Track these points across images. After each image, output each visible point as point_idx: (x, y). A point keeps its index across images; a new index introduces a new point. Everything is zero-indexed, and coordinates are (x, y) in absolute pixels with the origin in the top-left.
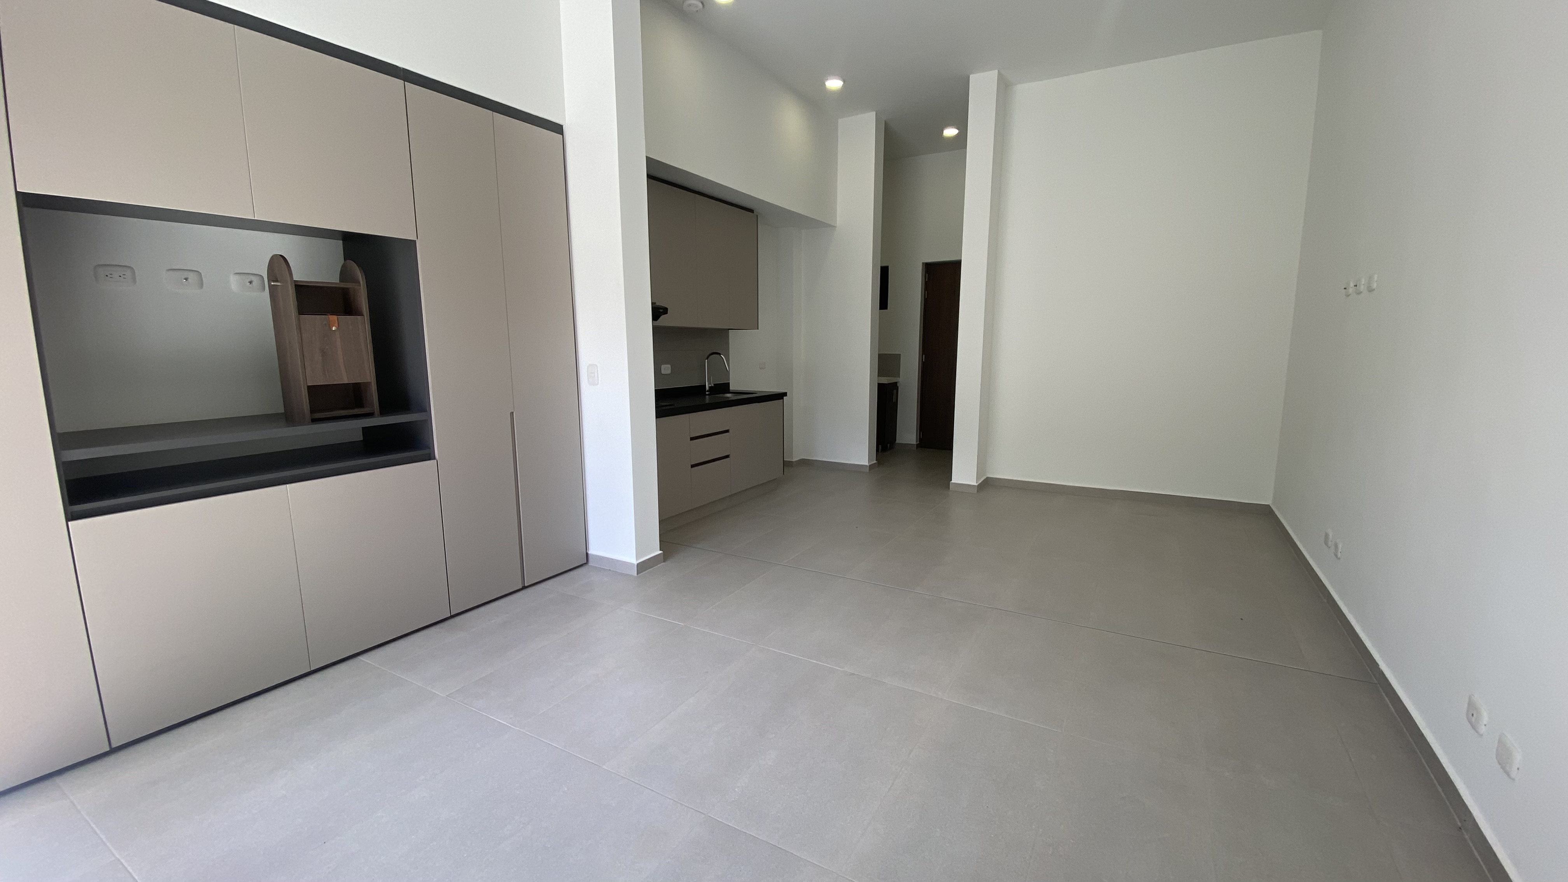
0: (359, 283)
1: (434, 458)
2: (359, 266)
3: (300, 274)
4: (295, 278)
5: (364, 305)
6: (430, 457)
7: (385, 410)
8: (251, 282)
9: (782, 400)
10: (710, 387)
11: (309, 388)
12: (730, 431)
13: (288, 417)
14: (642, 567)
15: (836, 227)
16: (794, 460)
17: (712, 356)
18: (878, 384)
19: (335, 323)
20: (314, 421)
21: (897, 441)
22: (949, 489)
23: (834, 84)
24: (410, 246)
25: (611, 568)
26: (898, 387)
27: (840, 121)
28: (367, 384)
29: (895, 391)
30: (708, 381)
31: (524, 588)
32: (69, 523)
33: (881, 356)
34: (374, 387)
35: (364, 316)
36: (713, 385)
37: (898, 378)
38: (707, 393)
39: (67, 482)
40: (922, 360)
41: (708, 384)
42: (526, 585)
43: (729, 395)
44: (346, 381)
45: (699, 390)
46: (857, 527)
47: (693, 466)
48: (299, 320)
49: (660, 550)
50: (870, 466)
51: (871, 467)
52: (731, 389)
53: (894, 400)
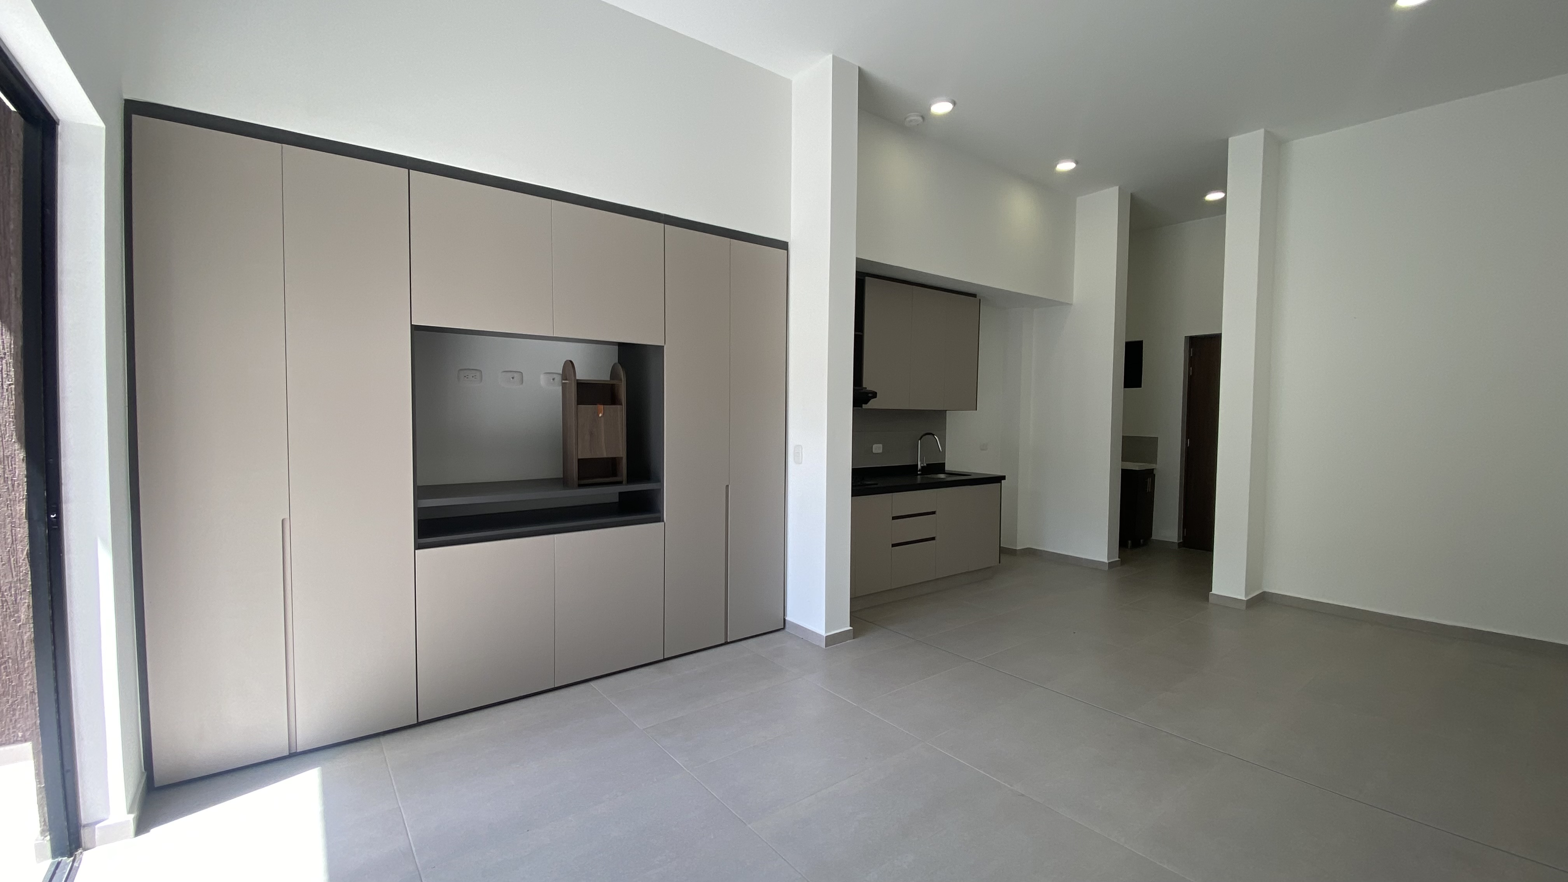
0: (621, 380)
1: (663, 521)
2: (622, 367)
3: (582, 374)
4: (577, 378)
5: (623, 395)
6: (660, 519)
7: (631, 480)
8: (553, 379)
9: (1000, 484)
10: (922, 467)
11: (579, 460)
12: (937, 513)
13: (564, 482)
14: (831, 640)
15: (1071, 304)
16: (1018, 548)
17: (926, 436)
18: (1122, 469)
19: (601, 411)
20: (581, 486)
21: (1153, 537)
22: (1208, 601)
23: (1066, 166)
24: (659, 349)
25: (804, 636)
26: (1154, 475)
27: (1078, 199)
28: (622, 458)
29: (1149, 480)
30: (920, 461)
31: (726, 643)
32: (416, 551)
33: (1125, 439)
34: (624, 461)
35: (622, 405)
36: (925, 465)
37: (1154, 465)
38: (919, 473)
39: (419, 521)
40: (1187, 444)
41: (920, 465)
42: (728, 641)
43: (942, 476)
44: (605, 455)
45: (911, 469)
46: (1074, 633)
47: (893, 545)
48: (577, 408)
49: (850, 626)
50: (1109, 563)
51: (1111, 565)
52: (946, 469)
53: (1149, 490)
